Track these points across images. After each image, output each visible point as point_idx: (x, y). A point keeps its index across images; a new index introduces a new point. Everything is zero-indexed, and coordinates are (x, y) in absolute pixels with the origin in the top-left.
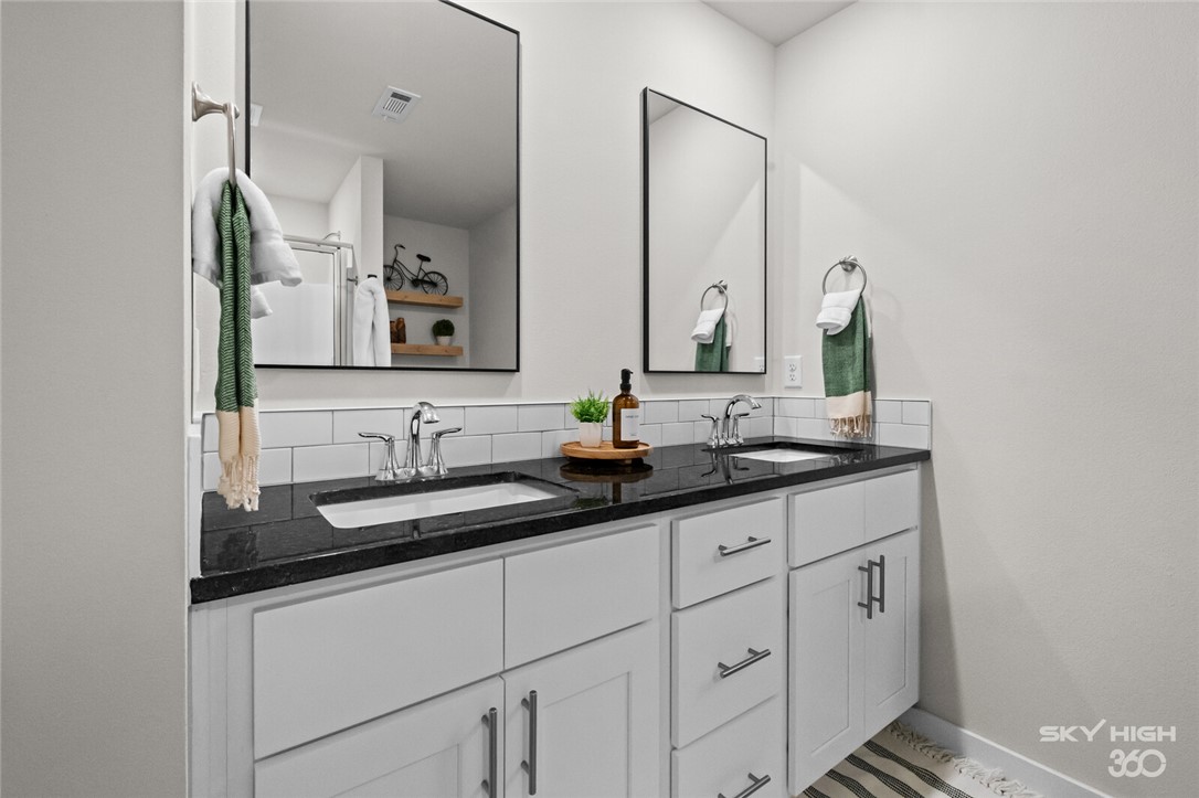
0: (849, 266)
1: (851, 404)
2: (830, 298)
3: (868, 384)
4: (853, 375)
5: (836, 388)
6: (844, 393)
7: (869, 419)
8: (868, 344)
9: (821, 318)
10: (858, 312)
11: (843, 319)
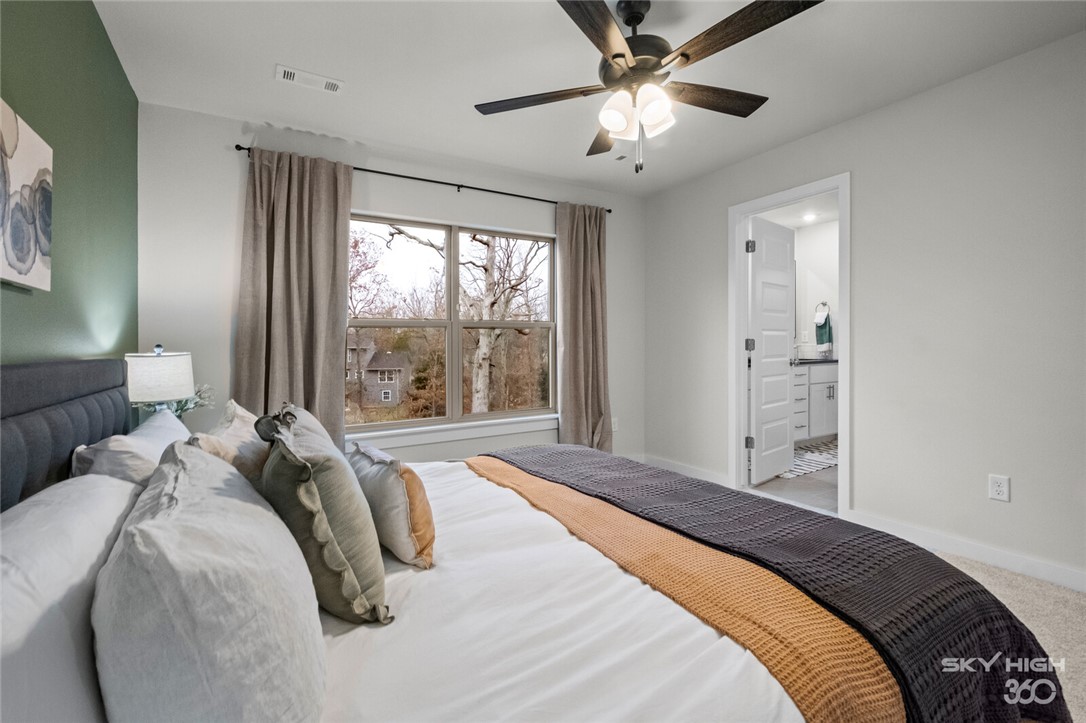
0: (824, 304)
1: (825, 347)
2: (818, 314)
3: (830, 340)
4: (826, 337)
5: (820, 341)
6: (822, 343)
7: (830, 351)
8: (830, 328)
9: (816, 321)
10: (827, 319)
11: (823, 322)
